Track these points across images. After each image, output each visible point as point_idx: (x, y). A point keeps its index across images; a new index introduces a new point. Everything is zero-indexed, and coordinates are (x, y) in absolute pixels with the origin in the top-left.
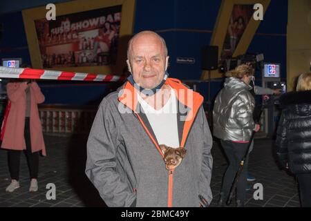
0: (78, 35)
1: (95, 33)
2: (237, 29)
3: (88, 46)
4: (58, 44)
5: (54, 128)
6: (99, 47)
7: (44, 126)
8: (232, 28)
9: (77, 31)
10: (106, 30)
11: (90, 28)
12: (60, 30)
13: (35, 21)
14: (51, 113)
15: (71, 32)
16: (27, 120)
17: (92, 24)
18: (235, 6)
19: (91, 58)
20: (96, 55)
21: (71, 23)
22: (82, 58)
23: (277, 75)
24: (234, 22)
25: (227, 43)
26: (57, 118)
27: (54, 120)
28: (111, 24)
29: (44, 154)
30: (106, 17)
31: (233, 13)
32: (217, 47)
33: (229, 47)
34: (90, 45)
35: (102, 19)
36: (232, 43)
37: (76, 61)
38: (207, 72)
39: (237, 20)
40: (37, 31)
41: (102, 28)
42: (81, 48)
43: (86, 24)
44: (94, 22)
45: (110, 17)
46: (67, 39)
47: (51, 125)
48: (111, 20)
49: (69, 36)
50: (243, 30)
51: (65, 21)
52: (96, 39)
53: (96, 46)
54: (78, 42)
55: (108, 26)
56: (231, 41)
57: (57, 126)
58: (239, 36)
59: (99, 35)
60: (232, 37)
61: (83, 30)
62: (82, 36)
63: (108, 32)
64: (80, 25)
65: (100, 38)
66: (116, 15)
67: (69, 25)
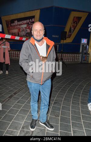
0: (20, 26)
1: (25, 26)
2: (74, 26)
3: (23, 30)
4: (14, 29)
5: (13, 57)
6: (27, 31)
7: (10, 56)
8: (72, 25)
9: (20, 25)
10: (29, 25)
11: (24, 24)
12: (14, 24)
13: (6, 21)
14: (12, 52)
15: (17, 25)
16: (4, 53)
17: (24, 22)
18: (74, 17)
19: (24, 34)
20: (26, 33)
21: (18, 22)
22: (21, 34)
23: (86, 43)
24: (73, 23)
25: (70, 31)
26: (14, 54)
27: (13, 54)
28: (31, 22)
29: (9, 64)
30: (29, 20)
31: (73, 20)
32: (66, 32)
33: (71, 32)
34: (24, 30)
35: (28, 21)
36: (72, 31)
37: (19, 35)
38: (62, 40)
39: (74, 23)
40: (6, 24)
41: (28, 24)
42: (21, 31)
43: (22, 22)
44: (25, 22)
45: (31, 20)
46: (16, 28)
47: (12, 56)
48: (31, 21)
49: (17, 27)
50: (76, 26)
51: (16, 21)
52: (26, 28)
53: (26, 30)
54: (20, 29)
55: (30, 23)
56: (72, 30)
57: (14, 56)
58: (75, 29)
59: (27, 26)
60: (72, 29)
61: (22, 24)
62: (21, 26)
63: (30, 25)
64: (21, 23)
65: (27, 27)
66: (33, 19)
67: (17, 23)
